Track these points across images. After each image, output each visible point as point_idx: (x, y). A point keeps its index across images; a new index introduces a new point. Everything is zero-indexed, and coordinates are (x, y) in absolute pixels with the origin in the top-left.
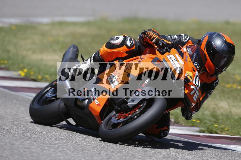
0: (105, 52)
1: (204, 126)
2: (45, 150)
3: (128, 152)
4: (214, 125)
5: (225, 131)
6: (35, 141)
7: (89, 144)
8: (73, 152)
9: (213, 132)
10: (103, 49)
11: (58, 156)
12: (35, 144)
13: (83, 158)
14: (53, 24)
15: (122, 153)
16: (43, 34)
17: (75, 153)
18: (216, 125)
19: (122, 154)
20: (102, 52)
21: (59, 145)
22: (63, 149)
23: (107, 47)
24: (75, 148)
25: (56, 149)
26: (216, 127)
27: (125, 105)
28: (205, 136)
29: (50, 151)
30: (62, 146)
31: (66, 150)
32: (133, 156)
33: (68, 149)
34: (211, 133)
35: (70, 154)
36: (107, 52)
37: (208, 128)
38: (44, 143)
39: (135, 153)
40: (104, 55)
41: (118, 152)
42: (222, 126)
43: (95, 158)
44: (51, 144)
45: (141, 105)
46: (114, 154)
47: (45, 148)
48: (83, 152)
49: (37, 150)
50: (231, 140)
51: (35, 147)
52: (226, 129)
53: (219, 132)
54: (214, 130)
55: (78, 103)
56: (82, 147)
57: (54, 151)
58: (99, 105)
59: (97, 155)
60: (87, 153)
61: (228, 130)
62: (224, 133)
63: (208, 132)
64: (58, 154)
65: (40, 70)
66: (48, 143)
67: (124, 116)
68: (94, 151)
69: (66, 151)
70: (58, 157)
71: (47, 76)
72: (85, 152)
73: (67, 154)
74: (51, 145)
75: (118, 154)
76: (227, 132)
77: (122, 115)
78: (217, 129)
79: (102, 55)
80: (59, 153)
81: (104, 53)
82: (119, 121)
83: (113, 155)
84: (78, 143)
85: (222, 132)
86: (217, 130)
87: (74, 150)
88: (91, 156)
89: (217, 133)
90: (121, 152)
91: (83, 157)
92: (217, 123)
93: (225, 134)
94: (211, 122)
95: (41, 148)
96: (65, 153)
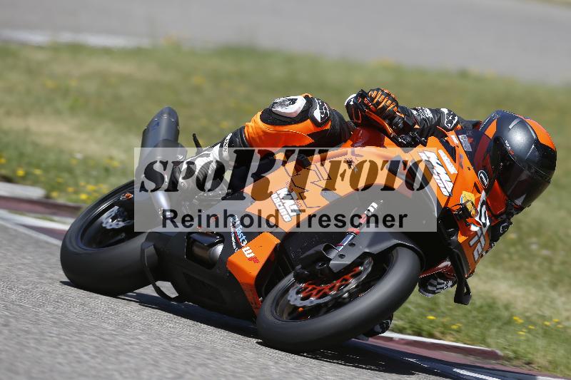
0: (260, 131)
1: (403, 316)
2: (28, 348)
3: (223, 366)
4: (426, 316)
5: (452, 332)
6: (5, 325)
7: (132, 342)
8: (93, 357)
9: (424, 333)
10: (255, 124)
11: (60, 363)
12: (6, 331)
13: (115, 373)
14: (56, 48)
15: (209, 368)
16: (32, 71)
17: (99, 360)
18: (431, 318)
19: (209, 370)
20: (250, 130)
21: (60, 338)
22: (70, 348)
23: (263, 119)
24: (99, 347)
25: (54, 347)
26: (431, 321)
27: (323, 265)
28: (403, 341)
29: (41, 351)
30: (67, 340)
31: (77, 351)
32: (234, 376)
33: (83, 350)
34: (420, 335)
35: (87, 361)
36: (264, 132)
37: (411, 322)
38: (26, 331)
39: (241, 369)
40: (258, 140)
41: (200, 365)
42: (445, 320)
43: (145, 374)
44: (42, 334)
45: (361, 268)
46: (189, 369)
47: (28, 343)
48: (117, 359)
49: (9, 346)
50: (466, 355)
51: (5, 339)
52: (454, 327)
53: (438, 334)
54: (426, 327)
55: (197, 250)
56: (115, 346)
57: (50, 352)
58: (254, 259)
59: (151, 368)
60: (128, 362)
61: (458, 331)
62: (449, 337)
63: (413, 331)
64: (60, 360)
65: (21, 155)
66: (35, 331)
67: (319, 291)
68: (144, 359)
69: (77, 353)
70: (58, 366)
71: (38, 172)
72: (122, 358)
73: (79, 362)
74: (42, 337)
75: (200, 370)
76: (457, 335)
77: (314, 289)
78: (432, 325)
79: (252, 137)
80: (60, 356)
81: (258, 133)
82: (307, 303)
83: (187, 372)
84: (106, 337)
85: (444, 335)
86: (433, 327)
87: (97, 353)
88: (137, 370)
89: (431, 336)
90: (205, 365)
91: (116, 370)
92: (434, 313)
93: (452, 339)
94: (421, 310)
95: (18, 343)
96: (75, 357)
